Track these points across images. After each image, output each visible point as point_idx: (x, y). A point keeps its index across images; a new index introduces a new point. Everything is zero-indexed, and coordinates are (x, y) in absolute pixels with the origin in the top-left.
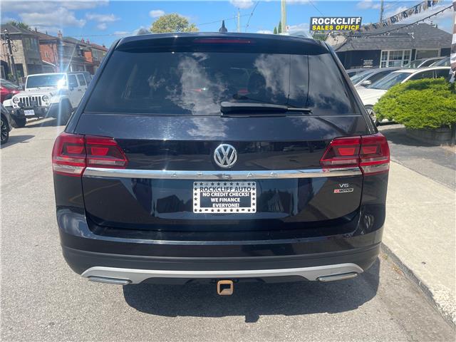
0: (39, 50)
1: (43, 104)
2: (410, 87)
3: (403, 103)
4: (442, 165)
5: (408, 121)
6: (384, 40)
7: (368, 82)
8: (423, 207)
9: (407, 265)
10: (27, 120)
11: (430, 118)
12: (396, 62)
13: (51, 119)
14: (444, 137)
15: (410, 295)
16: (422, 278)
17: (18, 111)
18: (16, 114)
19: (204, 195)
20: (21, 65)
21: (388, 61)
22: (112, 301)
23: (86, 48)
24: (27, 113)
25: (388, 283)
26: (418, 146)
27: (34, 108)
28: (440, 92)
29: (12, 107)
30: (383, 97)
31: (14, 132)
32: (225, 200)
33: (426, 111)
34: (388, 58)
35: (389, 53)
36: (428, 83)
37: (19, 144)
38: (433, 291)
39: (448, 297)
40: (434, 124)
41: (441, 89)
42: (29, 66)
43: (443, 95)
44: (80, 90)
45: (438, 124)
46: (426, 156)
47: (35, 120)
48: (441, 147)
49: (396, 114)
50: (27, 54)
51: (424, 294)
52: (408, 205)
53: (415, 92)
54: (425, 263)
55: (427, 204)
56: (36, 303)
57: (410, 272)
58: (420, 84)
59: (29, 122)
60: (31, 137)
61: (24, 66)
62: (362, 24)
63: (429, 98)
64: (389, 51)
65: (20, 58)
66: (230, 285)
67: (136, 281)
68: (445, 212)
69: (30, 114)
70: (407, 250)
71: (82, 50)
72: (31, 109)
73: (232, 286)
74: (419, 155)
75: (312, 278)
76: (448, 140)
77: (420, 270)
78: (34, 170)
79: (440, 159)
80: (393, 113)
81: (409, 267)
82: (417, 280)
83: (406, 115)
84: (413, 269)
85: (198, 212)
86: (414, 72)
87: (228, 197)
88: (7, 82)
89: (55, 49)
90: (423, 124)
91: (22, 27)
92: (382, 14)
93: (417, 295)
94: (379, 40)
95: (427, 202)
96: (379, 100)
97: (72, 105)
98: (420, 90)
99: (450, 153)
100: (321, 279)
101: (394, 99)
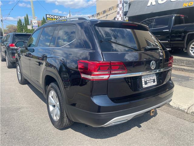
19: (145, 80)
85: (144, 87)
87: (151, 80)
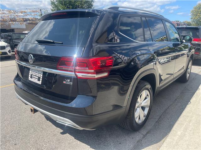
32: (35, 77)
85: (30, 79)
87: (36, 76)
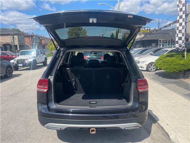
0: (24, 40)
1: (26, 62)
2: (167, 56)
3: (164, 62)
4: (180, 86)
5: (166, 69)
6: (160, 36)
7: (152, 53)
8: (170, 103)
9: (161, 125)
10: (19, 68)
11: (175, 68)
12: (165, 44)
13: (29, 67)
14: (181, 75)
15: (162, 136)
16: (166, 130)
17: (16, 64)
18: (15, 66)
20: (17, 45)
21: (161, 44)
22: (53, 138)
23: (43, 39)
24: (20, 65)
25: (154, 132)
26: (171, 79)
27: (22, 63)
28: (178, 58)
29: (14, 63)
30: (157, 60)
31: (15, 73)
33: (173, 65)
34: (162, 43)
35: (162, 41)
36: (174, 55)
37: (16, 78)
38: (170, 135)
39: (175, 137)
40: (176, 71)
41: (179, 57)
42: (20, 46)
43: (180, 59)
44: (40, 56)
45: (178, 71)
46: (174, 83)
47: (22, 68)
48: (180, 79)
49: (162, 67)
50: (19, 41)
51: (167, 136)
52: (165, 102)
53: (169, 58)
54: (168, 125)
55: (172, 102)
56: (26, 138)
57: (162, 128)
58: (171, 55)
59: (20, 68)
60: (21, 75)
61: (18, 46)
62: (151, 30)
63: (174, 61)
64: (162, 40)
65: (16, 43)
66: (94, 130)
67: (63, 128)
68: (178, 105)
69: (21, 66)
70: (162, 120)
71: (41, 40)
72: (21, 64)
73: (95, 131)
74: (171, 83)
75: (123, 128)
76: (183, 77)
77: (166, 127)
78: (23, 88)
79: (179, 84)
80: (161, 66)
81: (162, 126)
82: (165, 131)
83: (166, 67)
84: (163, 127)
86: (170, 49)
88: (11, 52)
89: (30, 39)
90: (172, 71)
91: (18, 30)
92: (159, 25)
93: (165, 136)
94: (158, 36)
95: (172, 101)
96: (156, 61)
97: (37, 62)
98: (171, 57)
99: (184, 82)
100: (126, 128)
101: (161, 61)
